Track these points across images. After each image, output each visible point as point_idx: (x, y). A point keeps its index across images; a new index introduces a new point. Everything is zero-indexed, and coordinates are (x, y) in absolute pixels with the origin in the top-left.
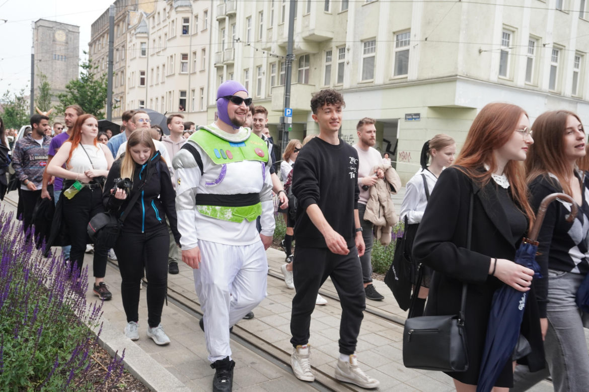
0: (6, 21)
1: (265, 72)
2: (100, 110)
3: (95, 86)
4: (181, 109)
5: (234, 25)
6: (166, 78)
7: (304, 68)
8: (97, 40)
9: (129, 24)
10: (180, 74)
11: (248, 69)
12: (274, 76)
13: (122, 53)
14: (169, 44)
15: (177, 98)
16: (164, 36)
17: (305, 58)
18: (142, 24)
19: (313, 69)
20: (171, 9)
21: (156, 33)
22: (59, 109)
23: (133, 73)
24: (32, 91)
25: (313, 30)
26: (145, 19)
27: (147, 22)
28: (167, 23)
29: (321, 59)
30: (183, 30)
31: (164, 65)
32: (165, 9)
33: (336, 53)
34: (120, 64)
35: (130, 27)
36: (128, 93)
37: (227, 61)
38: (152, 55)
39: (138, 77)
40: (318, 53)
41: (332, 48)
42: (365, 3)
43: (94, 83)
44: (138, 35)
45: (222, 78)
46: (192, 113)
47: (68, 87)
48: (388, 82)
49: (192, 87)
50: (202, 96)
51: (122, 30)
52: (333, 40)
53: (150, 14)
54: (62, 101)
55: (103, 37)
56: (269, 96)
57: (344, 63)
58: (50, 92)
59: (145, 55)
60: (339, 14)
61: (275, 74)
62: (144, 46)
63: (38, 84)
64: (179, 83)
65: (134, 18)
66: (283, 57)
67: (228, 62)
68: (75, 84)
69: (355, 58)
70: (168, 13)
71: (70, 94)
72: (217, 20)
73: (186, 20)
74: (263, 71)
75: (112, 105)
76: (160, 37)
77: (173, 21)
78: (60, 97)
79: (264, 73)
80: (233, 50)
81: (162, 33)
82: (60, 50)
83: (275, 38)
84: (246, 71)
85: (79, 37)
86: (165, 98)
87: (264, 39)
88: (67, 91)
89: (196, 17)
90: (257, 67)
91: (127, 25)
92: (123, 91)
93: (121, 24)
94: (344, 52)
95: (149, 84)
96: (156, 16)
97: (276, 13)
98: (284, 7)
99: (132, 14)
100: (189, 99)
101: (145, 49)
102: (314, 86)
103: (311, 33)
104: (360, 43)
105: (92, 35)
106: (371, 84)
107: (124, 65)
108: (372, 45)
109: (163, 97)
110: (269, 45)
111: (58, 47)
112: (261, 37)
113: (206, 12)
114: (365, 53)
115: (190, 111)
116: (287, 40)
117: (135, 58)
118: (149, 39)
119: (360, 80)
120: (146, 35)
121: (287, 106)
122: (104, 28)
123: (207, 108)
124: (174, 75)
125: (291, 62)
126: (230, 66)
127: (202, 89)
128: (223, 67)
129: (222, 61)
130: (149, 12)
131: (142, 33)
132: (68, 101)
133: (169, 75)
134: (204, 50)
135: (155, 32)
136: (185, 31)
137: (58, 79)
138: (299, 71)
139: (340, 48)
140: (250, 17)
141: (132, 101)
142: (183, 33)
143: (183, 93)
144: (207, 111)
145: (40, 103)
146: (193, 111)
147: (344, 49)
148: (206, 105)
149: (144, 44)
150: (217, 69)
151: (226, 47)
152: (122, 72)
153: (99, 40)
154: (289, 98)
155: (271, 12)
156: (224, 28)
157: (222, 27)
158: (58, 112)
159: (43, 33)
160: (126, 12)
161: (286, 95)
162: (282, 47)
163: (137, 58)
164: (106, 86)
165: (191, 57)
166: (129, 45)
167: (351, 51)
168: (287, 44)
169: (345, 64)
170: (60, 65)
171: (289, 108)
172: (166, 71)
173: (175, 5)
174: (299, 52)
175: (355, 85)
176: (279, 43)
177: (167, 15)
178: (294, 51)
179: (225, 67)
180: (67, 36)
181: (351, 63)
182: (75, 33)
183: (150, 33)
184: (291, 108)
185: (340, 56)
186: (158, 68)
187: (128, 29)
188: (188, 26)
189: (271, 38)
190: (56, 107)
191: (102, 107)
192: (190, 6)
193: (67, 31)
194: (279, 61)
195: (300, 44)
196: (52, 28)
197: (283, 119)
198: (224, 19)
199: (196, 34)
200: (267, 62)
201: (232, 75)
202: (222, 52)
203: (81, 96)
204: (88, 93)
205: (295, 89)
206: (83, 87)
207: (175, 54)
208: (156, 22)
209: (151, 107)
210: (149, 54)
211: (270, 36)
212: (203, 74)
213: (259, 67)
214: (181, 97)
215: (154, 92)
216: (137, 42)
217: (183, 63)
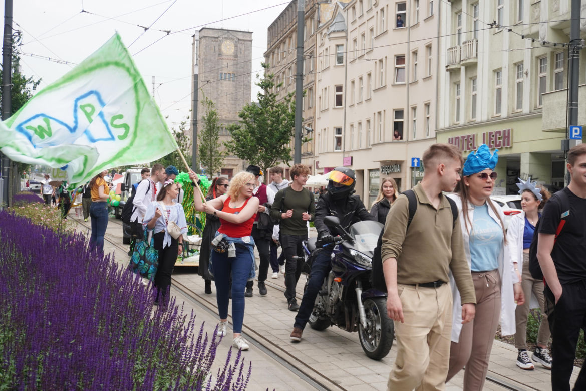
0: (168, 32)
1: (529, 72)
2: (285, 145)
3: (277, 112)
4: (396, 136)
5: (475, 5)
6: (372, 92)
8: (275, 48)
9: (319, 22)
10: (393, 85)
11: (500, 69)
12: (545, 77)
13: (309, 62)
14: (376, 43)
15: (389, 120)
16: (369, 31)
18: (338, 19)
21: (357, 30)
22: (231, 147)
23: (326, 89)
24: (195, 124)
26: (342, 12)
27: (344, 14)
28: (373, 13)
30: (398, 21)
31: (369, 75)
34: (308, 78)
35: (320, 25)
36: (319, 118)
37: (466, 60)
38: (350, 62)
39: (333, 94)
43: (277, 107)
44: (332, 35)
45: (458, 86)
46: (413, 142)
47: (241, 116)
49: (412, 103)
50: (428, 116)
51: (310, 30)
53: (349, 4)
54: (234, 135)
55: (284, 43)
56: (536, 108)
58: (218, 124)
59: (342, 62)
61: (546, 73)
62: (341, 50)
63: (202, 113)
64: (394, 99)
65: (326, 12)
66: (564, 46)
67: (468, 61)
68: (252, 110)
71: (244, 124)
72: (449, 1)
73: (402, 6)
74: (525, 71)
75: (302, 137)
76: (363, 35)
77: (382, 10)
78: (231, 130)
79: (527, 73)
80: (475, 42)
81: (365, 29)
82: (227, 66)
83: (544, 16)
84: (498, 72)
85: (251, 46)
86: (372, 121)
87: (526, 19)
88: (241, 122)
90: (515, 64)
91: (316, 23)
92: (312, 115)
93: (308, 22)
95: (348, 104)
96: (357, 5)
99: (322, 6)
100: (408, 121)
101: (343, 53)
105: (269, 42)
107: (313, 79)
109: (368, 121)
110: (534, 29)
111: (225, 63)
112: (520, 18)
115: (409, 140)
116: (568, 16)
117: (328, 68)
118: (347, 40)
120: (343, 34)
121: (574, 122)
122: (285, 30)
123: (436, 133)
124: (385, 87)
125: (577, 51)
126: (471, 67)
127: (427, 105)
128: (460, 69)
129: (458, 60)
130: (346, 1)
131: (338, 31)
132: (242, 135)
133: (377, 87)
134: (429, 47)
136: (400, 21)
137: (225, 106)
141: (325, 130)
142: (398, 26)
143: (399, 113)
144: (436, 138)
145: (204, 140)
146: (414, 139)
148: (434, 129)
149: (340, 47)
150: (451, 74)
151: (464, 38)
152: (311, 89)
153: (279, 48)
154: (577, 110)
156: (461, 11)
157: (456, 11)
158: (229, 151)
159: (206, 46)
160: (314, 5)
161: (571, 105)
163: (331, 67)
164: (294, 111)
165: (410, 59)
166: (319, 50)
170: (227, 86)
171: (576, 125)
172: (372, 83)
176: (552, 24)
177: (374, 1)
178: (581, 33)
179: (463, 68)
180: (236, 46)
182: (246, 42)
183: (350, 28)
184: (579, 125)
186: (361, 79)
187: (318, 28)
188: (405, 14)
189: (538, 17)
190: (227, 143)
191: (287, 141)
193: (237, 40)
194: (552, 53)
196: (218, 38)
197: (566, 144)
199: (417, 25)
200: (532, 56)
201: (474, 81)
202: (458, 48)
203: (259, 126)
204: (269, 122)
206: (262, 113)
207: (386, 57)
208: (358, 14)
209: (352, 136)
210: (348, 62)
211: (537, 14)
212: (428, 82)
213: (519, 65)
214: (396, 118)
215: (356, 114)
216: (331, 44)
217: (397, 69)
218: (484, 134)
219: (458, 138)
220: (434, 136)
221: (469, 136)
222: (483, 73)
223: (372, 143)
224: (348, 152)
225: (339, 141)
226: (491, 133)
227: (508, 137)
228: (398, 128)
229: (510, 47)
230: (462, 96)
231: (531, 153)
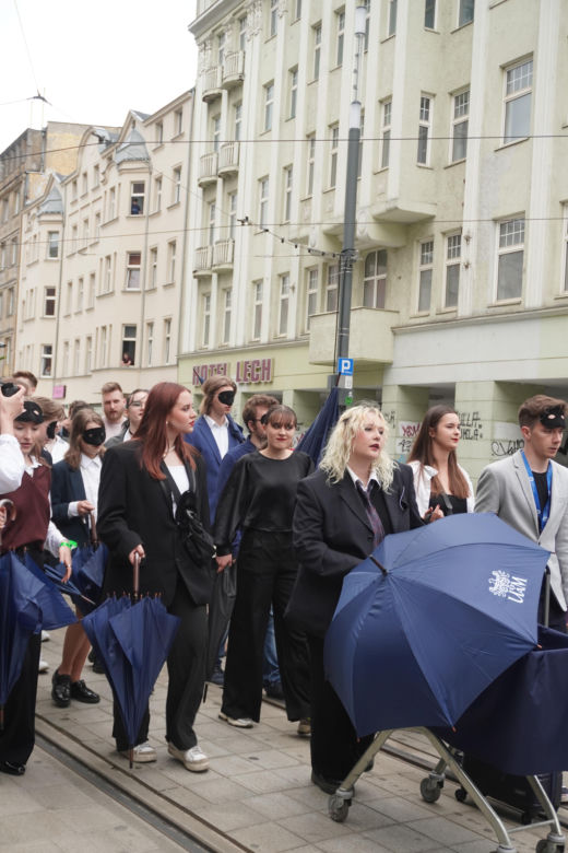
4: (125, 361)
5: (233, 194)
6: (96, 301)
7: (375, 278)
9: (26, 198)
10: (124, 292)
11: (262, 280)
12: (315, 294)
13: (11, 252)
14: (104, 233)
15: (118, 338)
16: (94, 217)
17: (378, 258)
18: (52, 196)
19: (394, 279)
20: (109, 167)
21: (78, 214)
23: (32, 291)
25: (395, 199)
26: (59, 187)
27: (62, 192)
28: (101, 193)
29: (410, 259)
30: (133, 206)
31: (93, 276)
32: (97, 167)
33: (441, 247)
34: (7, 275)
35: (28, 202)
36: (21, 331)
37: (220, 265)
38: (68, 257)
39: (42, 298)
40: (404, 247)
41: (433, 236)
42: (501, 145)
44: (43, 218)
45: (208, 298)
46: (147, 369)
48: (552, 302)
49: (148, 318)
50: (168, 335)
51: (13, 209)
52: (436, 219)
53: (69, 177)
56: (303, 334)
57: (457, 266)
59: (56, 256)
60: (446, 168)
61: (317, 290)
62: (55, 238)
64: (121, 311)
65: (36, 186)
66: (334, 256)
67: (222, 267)
69: (482, 255)
70: (104, 173)
72: (200, 185)
73: (139, 187)
74: (291, 285)
76: (86, 221)
77: (113, 190)
79: (293, 288)
80: (231, 243)
81: (90, 213)
83: (316, 216)
84: (258, 284)
86: (94, 339)
87: (294, 218)
89: (159, 181)
90: (280, 275)
91: (22, 198)
92: (11, 326)
93: (11, 196)
94: (459, 243)
95: (63, 312)
96: (80, 180)
97: (318, 168)
98: (335, 156)
99: (32, 177)
100: (142, 341)
101: (57, 242)
102: (398, 312)
103: (392, 205)
104: (491, 224)
106: (516, 308)
107: (15, 276)
108: (517, 229)
109: (89, 339)
110: (304, 232)
112: (288, 217)
113: (178, 171)
114: (501, 245)
115: (143, 366)
116: (342, 220)
117: (36, 262)
118: (64, 226)
119: (494, 301)
120: (59, 218)
121: (343, 353)
123: (178, 359)
124: (112, 293)
125: (350, 264)
126: (225, 275)
127: (168, 321)
128: (211, 276)
129: (209, 264)
130: (65, 173)
131: (52, 213)
133: (102, 293)
134: (173, 244)
135: (76, 212)
136: (137, 207)
138: (366, 283)
139: (451, 235)
140: (267, 177)
141: (29, 347)
142: (133, 213)
143: (130, 330)
144: (177, 365)
146: (150, 366)
147: (460, 237)
148: (175, 353)
149: (54, 235)
150: (199, 282)
151: (217, 237)
152: (11, 290)
154: (347, 338)
155: (308, 166)
156: (214, 201)
157: (209, 199)
160: (21, 174)
161: (341, 331)
162: (331, 236)
163: (41, 262)
165: (146, 258)
166: (25, 237)
167: (472, 242)
168: (342, 228)
169: (462, 266)
171: (346, 357)
172: (96, 287)
173: (117, 158)
174: (366, 246)
175: (482, 310)
176: (326, 227)
177: (102, 177)
178: (356, 243)
179: (215, 276)
181: (473, 265)
183: (69, 210)
184: (350, 357)
185: (449, 251)
186: (81, 280)
187: (25, 206)
188: (142, 198)
189: (309, 218)
192: (148, 159)
194: (325, 264)
195: (367, 230)
197: (336, 379)
198: (214, 183)
199: (158, 214)
200: (300, 267)
201: (229, 294)
202: (210, 248)
205: (360, 319)
207: (116, 253)
208: (80, 192)
209: (66, 357)
210: (65, 255)
211: (306, 213)
212: (171, 291)
213: (284, 277)
214: (126, 336)
215: (72, 327)
216: (41, 231)
217: (130, 270)
218: (238, 364)
219: (205, 367)
220: (175, 363)
221: (219, 365)
222: (240, 283)
223: (92, 368)
224: (60, 379)
225: (48, 363)
226: (247, 363)
227: (268, 369)
228: (128, 350)
229: (274, 252)
230: (213, 312)
231: (296, 391)
